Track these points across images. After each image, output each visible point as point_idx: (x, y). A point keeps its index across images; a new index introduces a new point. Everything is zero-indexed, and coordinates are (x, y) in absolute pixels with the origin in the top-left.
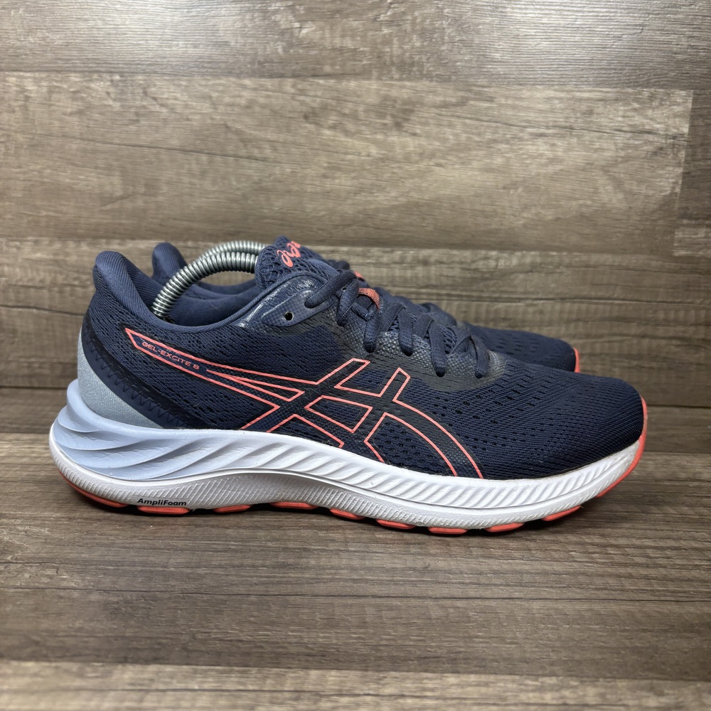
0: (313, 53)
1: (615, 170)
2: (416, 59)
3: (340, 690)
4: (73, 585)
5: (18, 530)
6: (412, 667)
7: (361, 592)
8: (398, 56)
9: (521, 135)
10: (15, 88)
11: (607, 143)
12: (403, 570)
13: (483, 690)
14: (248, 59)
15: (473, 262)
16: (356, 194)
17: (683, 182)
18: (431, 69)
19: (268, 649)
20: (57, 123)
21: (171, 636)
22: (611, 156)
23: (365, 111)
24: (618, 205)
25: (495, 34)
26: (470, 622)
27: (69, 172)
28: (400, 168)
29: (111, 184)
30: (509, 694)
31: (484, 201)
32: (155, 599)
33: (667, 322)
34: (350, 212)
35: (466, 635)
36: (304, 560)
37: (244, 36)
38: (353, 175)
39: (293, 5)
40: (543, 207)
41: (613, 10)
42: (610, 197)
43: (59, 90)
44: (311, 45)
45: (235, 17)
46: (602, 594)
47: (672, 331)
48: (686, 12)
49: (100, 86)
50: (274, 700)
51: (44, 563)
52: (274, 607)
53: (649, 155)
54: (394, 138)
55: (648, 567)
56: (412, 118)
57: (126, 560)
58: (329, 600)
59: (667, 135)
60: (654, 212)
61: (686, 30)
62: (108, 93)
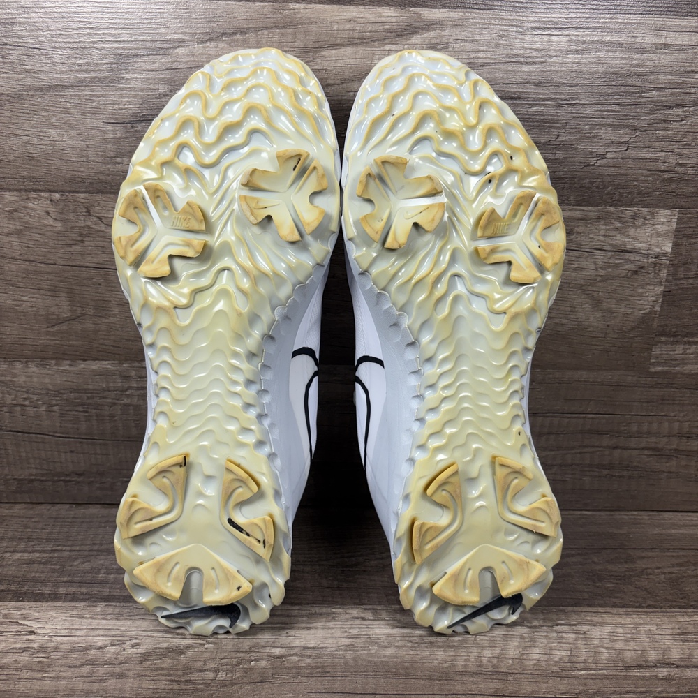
1: (594, 289)
11: (587, 262)
17: (663, 301)
22: (591, 276)
24: (595, 323)
27: (11, 293)
29: (57, 305)
33: (640, 434)
41: (598, 127)
42: (588, 315)
47: (644, 442)
48: (677, 128)
49: (39, 205)
53: (629, 274)
59: (649, 254)
60: (632, 329)
61: (676, 148)
62: (48, 213)
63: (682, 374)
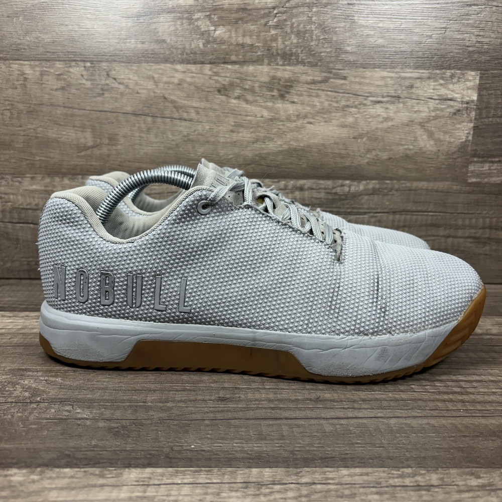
0: (224, 47)
1: (429, 125)
2: (294, 51)
3: (274, 481)
4: (85, 416)
5: (41, 380)
6: (317, 464)
7: (278, 416)
8: (282, 49)
9: (365, 102)
10: (17, 72)
11: (423, 107)
12: (303, 400)
13: (366, 478)
14: (179, 51)
15: (334, 188)
16: (253, 143)
17: (473, 133)
18: (304, 58)
19: (222, 455)
20: (47, 96)
21: (157, 449)
22: (425, 116)
23: (259, 87)
24: (430, 149)
25: (347, 34)
26: (351, 434)
27: (56, 129)
28: (283, 125)
29: (85, 137)
30: (383, 480)
31: (341, 147)
32: (142, 425)
33: (464, 227)
34: (250, 155)
35: (350, 442)
36: (237, 395)
37: (177, 36)
38: (252, 130)
39: (210, 15)
40: (380, 151)
41: (426, 18)
42: (426, 143)
43: (47, 73)
44: (223, 42)
45: (170, 23)
46: (434, 413)
47: (467, 232)
48: (475, 19)
49: (76, 71)
50: (232, 489)
51: (62, 401)
52: (222, 428)
53: (451, 115)
54: (279, 105)
55: (462, 394)
56: (291, 91)
57: (117, 398)
58: (258, 422)
59: (462, 102)
60: (455, 153)
61: (475, 31)
62: (82, 75)
63: (489, 183)
